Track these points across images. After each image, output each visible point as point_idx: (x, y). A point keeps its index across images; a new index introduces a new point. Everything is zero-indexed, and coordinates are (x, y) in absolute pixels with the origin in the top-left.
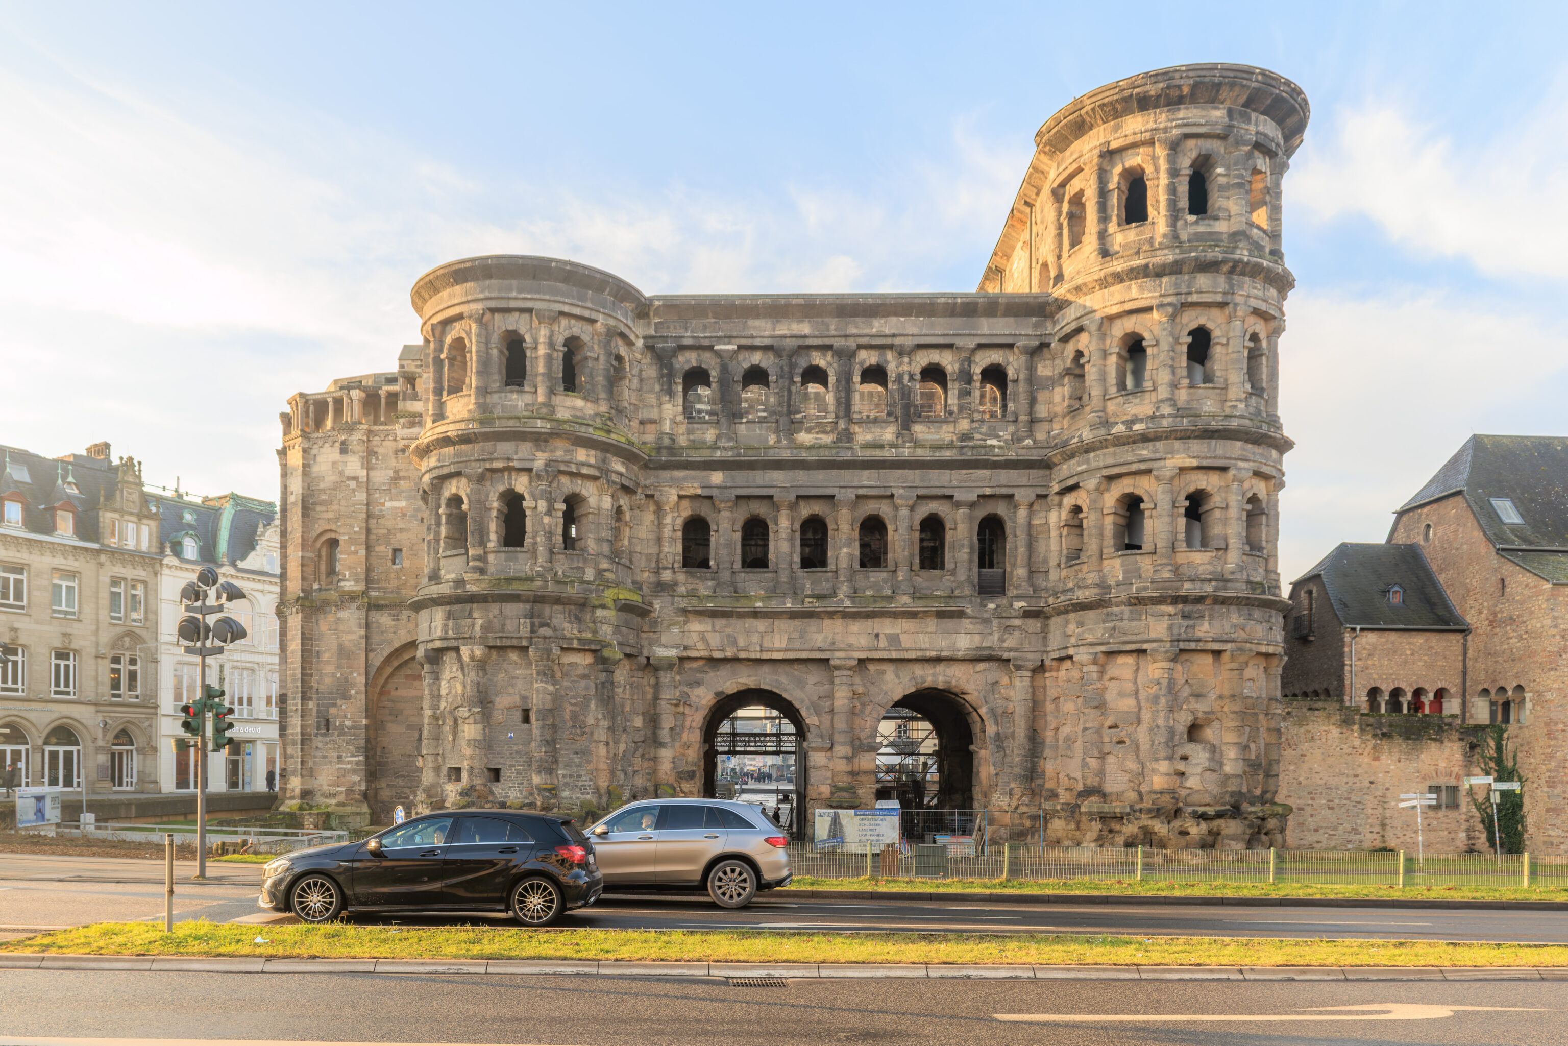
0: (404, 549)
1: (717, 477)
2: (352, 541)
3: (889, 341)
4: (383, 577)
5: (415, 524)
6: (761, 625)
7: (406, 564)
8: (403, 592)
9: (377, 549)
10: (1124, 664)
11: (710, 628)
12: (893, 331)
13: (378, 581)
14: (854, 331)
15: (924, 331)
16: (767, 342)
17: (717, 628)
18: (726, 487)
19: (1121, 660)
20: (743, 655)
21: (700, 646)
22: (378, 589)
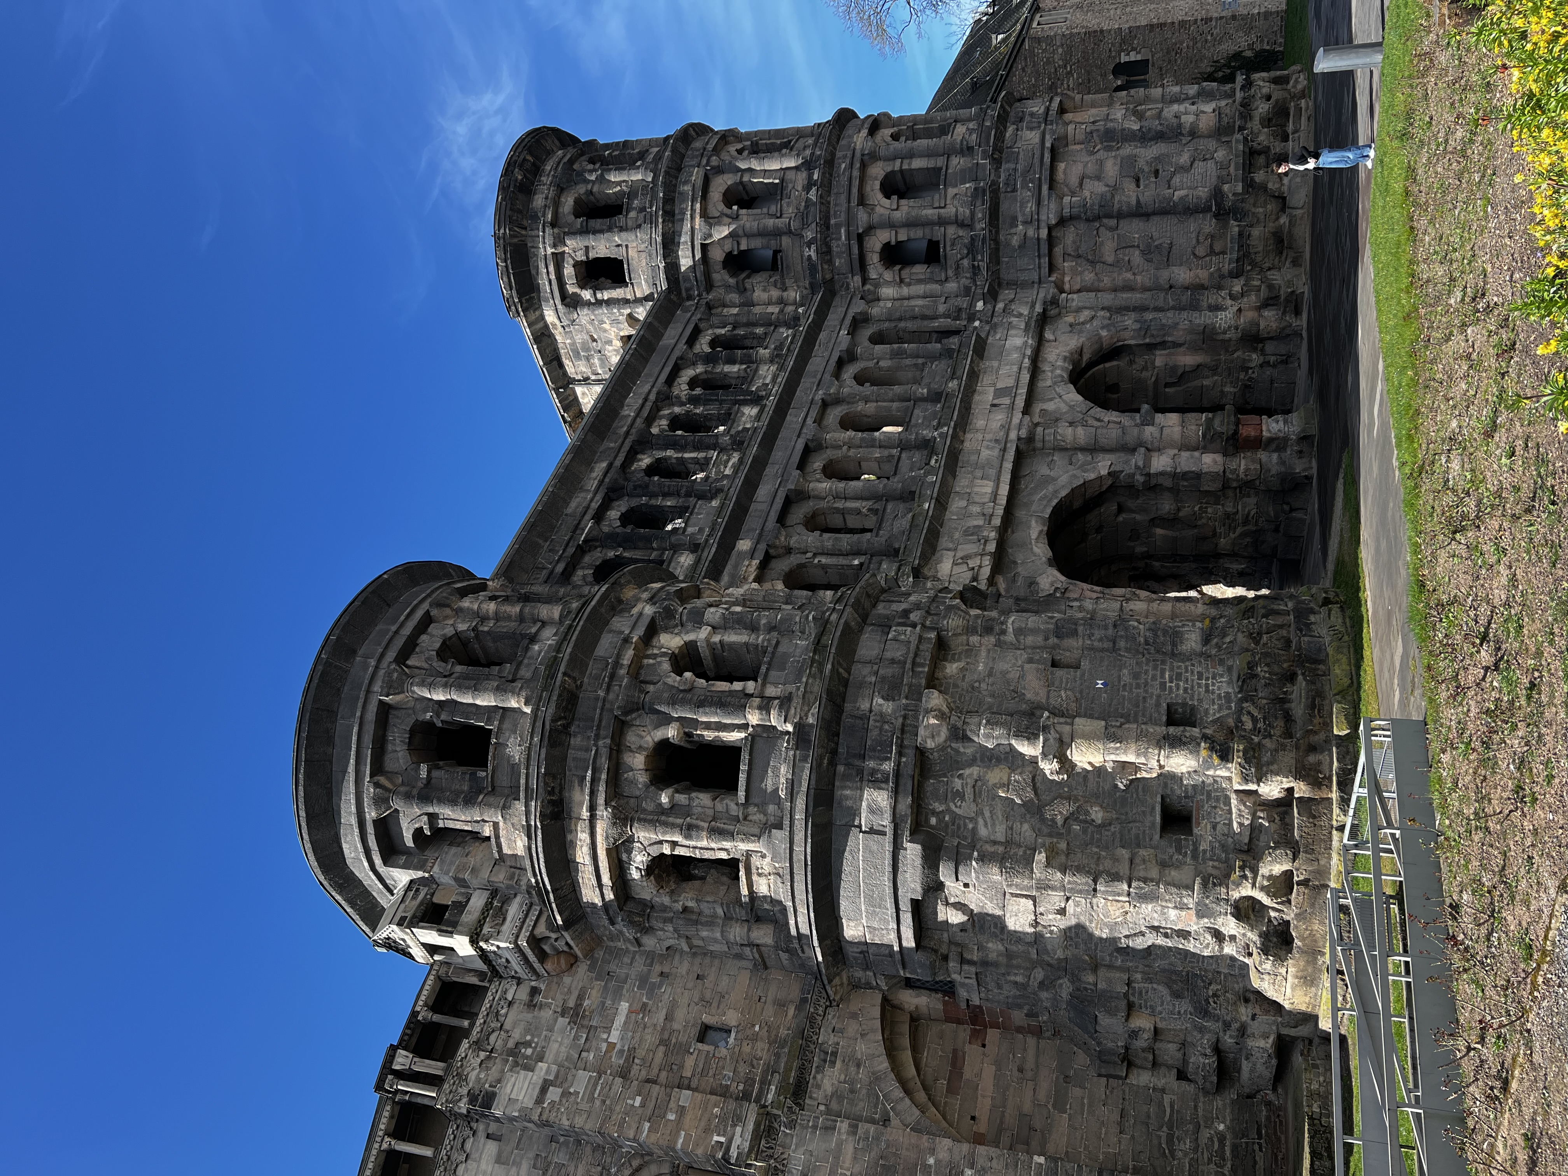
0: (706, 1018)
1: (744, 545)
2: (656, 1116)
3: (649, 405)
4: (743, 1069)
5: (666, 992)
6: (956, 504)
7: (731, 1018)
8: (783, 1032)
9: (687, 1073)
10: (1065, 173)
11: (951, 554)
12: (640, 401)
13: (749, 1081)
14: (625, 429)
15: (652, 380)
16: (599, 498)
17: (951, 545)
18: (760, 535)
19: (1060, 176)
20: (997, 521)
21: (974, 563)
22: (765, 1083)
